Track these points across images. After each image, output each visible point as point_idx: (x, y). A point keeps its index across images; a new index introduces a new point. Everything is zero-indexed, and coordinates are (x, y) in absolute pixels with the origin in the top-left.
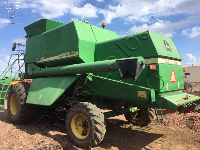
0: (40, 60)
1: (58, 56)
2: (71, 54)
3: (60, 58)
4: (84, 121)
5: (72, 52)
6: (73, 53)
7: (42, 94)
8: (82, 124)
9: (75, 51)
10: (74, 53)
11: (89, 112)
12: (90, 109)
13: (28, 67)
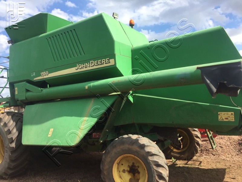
0: (40, 76)
1: (77, 68)
2: (102, 64)
3: (79, 70)
4: (131, 164)
5: (102, 60)
6: (104, 62)
7: (52, 128)
8: (127, 168)
9: (109, 59)
10: (107, 62)
11: (145, 150)
12: (146, 145)
13: (16, 89)
